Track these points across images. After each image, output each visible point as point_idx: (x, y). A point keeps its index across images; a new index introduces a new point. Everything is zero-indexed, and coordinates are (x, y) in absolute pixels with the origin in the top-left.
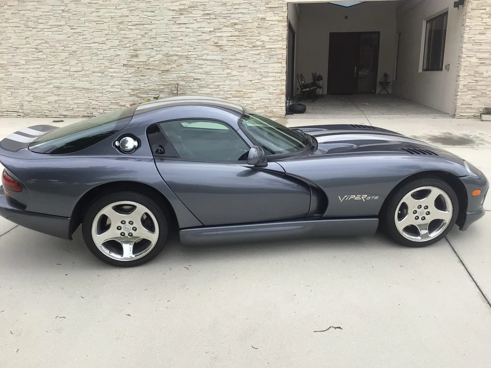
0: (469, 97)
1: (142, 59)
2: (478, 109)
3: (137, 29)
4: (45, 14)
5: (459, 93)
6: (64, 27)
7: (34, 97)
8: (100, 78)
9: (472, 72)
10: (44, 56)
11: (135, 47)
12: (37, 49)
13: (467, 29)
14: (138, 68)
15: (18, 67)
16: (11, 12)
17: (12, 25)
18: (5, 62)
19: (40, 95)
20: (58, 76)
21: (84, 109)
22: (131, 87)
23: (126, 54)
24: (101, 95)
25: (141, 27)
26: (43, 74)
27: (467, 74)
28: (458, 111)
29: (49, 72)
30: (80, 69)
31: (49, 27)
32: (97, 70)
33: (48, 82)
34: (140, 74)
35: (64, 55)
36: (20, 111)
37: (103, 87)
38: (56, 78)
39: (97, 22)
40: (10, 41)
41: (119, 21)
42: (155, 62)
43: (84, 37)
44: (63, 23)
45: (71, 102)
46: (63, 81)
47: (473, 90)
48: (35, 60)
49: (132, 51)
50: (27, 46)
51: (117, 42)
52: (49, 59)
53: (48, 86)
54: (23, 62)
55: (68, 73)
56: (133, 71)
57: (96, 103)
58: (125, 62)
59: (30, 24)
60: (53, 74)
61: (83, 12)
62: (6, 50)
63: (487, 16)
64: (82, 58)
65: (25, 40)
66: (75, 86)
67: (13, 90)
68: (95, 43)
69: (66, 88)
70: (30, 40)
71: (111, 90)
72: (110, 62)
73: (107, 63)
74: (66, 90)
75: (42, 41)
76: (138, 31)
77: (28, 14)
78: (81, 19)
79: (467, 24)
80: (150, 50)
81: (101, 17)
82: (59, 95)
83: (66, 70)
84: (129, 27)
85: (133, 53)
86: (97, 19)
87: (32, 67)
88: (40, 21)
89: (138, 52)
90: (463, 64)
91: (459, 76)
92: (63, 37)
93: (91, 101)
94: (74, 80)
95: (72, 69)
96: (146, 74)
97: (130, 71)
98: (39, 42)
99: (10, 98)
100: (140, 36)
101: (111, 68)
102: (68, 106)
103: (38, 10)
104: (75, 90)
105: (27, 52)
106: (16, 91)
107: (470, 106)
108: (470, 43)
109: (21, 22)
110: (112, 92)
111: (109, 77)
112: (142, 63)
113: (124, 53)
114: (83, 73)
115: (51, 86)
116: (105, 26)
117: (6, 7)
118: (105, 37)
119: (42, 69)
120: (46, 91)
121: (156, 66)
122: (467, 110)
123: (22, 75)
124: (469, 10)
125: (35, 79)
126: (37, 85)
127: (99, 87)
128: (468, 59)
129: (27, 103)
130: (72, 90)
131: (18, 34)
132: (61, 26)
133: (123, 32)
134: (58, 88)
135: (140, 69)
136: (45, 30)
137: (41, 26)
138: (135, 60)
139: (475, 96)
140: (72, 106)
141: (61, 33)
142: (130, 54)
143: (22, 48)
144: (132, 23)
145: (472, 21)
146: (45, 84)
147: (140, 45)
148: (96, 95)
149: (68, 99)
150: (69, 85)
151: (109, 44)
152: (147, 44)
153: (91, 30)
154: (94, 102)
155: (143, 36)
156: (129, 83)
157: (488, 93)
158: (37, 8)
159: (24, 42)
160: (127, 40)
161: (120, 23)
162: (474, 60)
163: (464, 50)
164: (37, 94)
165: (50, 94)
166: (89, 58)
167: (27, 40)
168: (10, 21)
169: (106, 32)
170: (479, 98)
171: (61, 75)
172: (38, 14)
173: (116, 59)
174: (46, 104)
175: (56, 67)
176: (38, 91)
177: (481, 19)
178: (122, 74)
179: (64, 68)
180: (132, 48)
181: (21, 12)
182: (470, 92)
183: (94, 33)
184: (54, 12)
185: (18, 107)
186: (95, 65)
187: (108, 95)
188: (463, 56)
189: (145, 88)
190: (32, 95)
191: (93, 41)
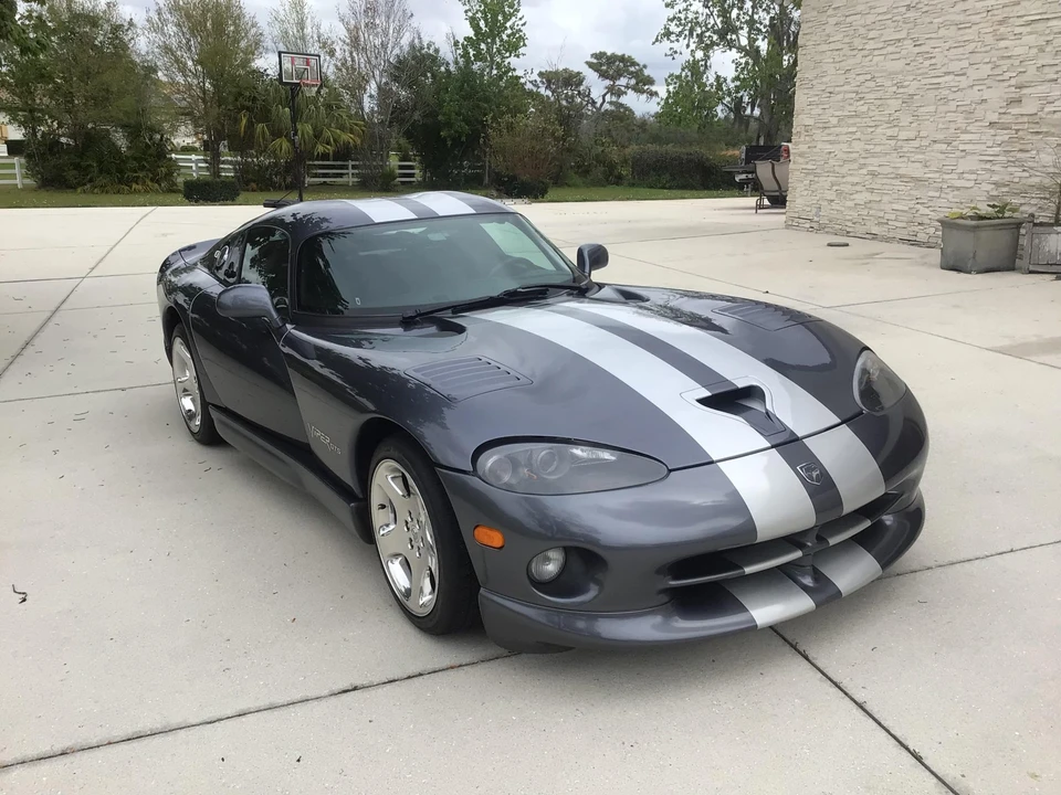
1: (1030, 107)
3: (1030, 33)
4: (880, 18)
6: (905, 43)
7: (839, 193)
8: (943, 156)
10: (865, 108)
11: (1023, 79)
12: (857, 93)
14: (1017, 130)
15: (827, 131)
16: (832, 21)
17: (832, 46)
18: (811, 122)
19: (847, 188)
20: (878, 149)
21: (904, 225)
22: (995, 178)
23: (1000, 98)
24: (937, 194)
25: (1040, 27)
26: (858, 146)
29: (868, 142)
30: (912, 135)
31: (881, 45)
32: (940, 136)
33: (862, 161)
34: (1019, 147)
35: (895, 104)
36: (816, 219)
37: (946, 177)
38: (874, 155)
39: (960, 26)
40: (824, 79)
41: (1000, 18)
42: (1056, 116)
43: (933, 61)
44: (903, 35)
45: (888, 207)
46: (882, 160)
48: (851, 117)
49: (1013, 89)
50: (846, 88)
51: (986, 70)
52: (871, 114)
53: (861, 171)
54: (834, 121)
55: (893, 142)
56: (1006, 138)
57: (927, 211)
58: (994, 117)
59: (857, 43)
60: (872, 147)
61: (939, 6)
62: (816, 99)
64: (922, 109)
65: (844, 77)
66: (900, 172)
67: (811, 177)
68: (949, 73)
69: (886, 176)
70: (852, 75)
71: (958, 183)
72: (967, 119)
73: (960, 119)
74: (885, 181)
75: (869, 77)
76: (1031, 40)
77: (857, 20)
78: (936, 21)
80: (1049, 84)
81: (968, 13)
82: (872, 191)
83: (891, 138)
84: (1018, 30)
85: (1013, 93)
86: (961, 18)
87: (845, 130)
88: (871, 35)
89: (1025, 91)
92: (899, 65)
93: (919, 206)
94: (902, 159)
95: (903, 135)
96: (1029, 147)
97: (999, 139)
98: (862, 78)
99: (806, 193)
100: (1035, 50)
101: (966, 132)
102: (882, 214)
103: (872, 11)
104: (897, 182)
105: (844, 100)
106: (816, 179)
109: (846, 40)
110: (958, 189)
111: (958, 154)
112: (1025, 119)
113: (996, 95)
114: (916, 144)
115: (864, 171)
116: (970, 34)
117: (830, 12)
118: (967, 58)
119: (858, 135)
120: (856, 180)
121: (1054, 126)
123: (829, 147)
125: (845, 156)
126: (844, 170)
127: (937, 175)
129: (826, 203)
130: (894, 182)
131: (838, 66)
132: (899, 40)
133: (1002, 44)
134: (873, 174)
135: (1020, 133)
136: (876, 53)
137: (871, 45)
138: (1015, 110)
140: (887, 216)
141: (897, 56)
142: (1007, 96)
143: (839, 93)
144: (1026, 18)
146: (855, 166)
147: (1032, 71)
148: (931, 194)
149: (886, 198)
150: (891, 170)
151: (973, 74)
152: (1046, 70)
153: (947, 45)
154: (923, 210)
155: (1042, 50)
156: (994, 168)
158: (871, 8)
159: (841, 79)
160: (1008, 61)
161: (1001, 23)
164: (842, 187)
165: (858, 188)
166: (932, 108)
167: (847, 76)
168: (831, 39)
169: (972, 46)
171: (882, 147)
172: (870, 19)
173: (980, 109)
174: (850, 208)
175: (879, 130)
176: (844, 180)
178: (983, 147)
179: (890, 132)
180: (1013, 82)
181: (848, 20)
183: (952, 50)
184: (895, 11)
185: (814, 211)
186: (940, 126)
187: (950, 197)
189: (1024, 181)
190: (835, 188)
191: (944, 70)
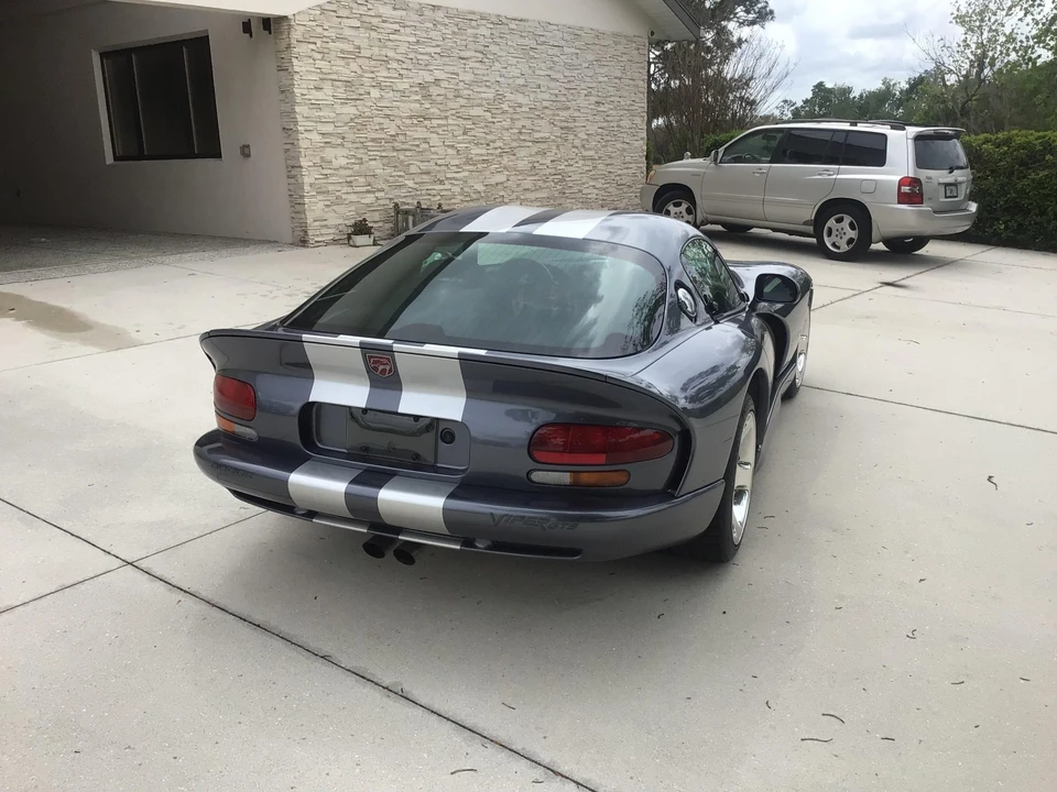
0: (321, 205)
2: (337, 226)
5: (306, 200)
9: (317, 160)
13: (296, 77)
27: (311, 164)
28: (310, 233)
47: (324, 193)
63: (319, 56)
79: (296, 69)
90: (303, 144)
91: (301, 167)
107: (325, 223)
108: (306, 104)
122: (324, 231)
124: (293, 42)
128: (306, 135)
139: (329, 203)
145: (300, 63)
157: (344, 196)
162: (316, 137)
163: (299, 118)
170: (334, 207)
177: (312, 61)
182: (320, 197)
188: (299, 128)
